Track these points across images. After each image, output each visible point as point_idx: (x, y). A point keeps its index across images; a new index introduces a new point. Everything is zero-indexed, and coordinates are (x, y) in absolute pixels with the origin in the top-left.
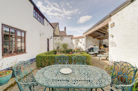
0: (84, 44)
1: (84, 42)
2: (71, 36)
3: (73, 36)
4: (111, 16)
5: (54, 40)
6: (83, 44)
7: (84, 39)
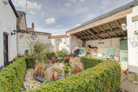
0: (69, 45)
1: (69, 42)
2: (49, 34)
3: (50, 34)
4: (132, 6)
5: (19, 38)
6: (67, 45)
7: (68, 39)
